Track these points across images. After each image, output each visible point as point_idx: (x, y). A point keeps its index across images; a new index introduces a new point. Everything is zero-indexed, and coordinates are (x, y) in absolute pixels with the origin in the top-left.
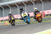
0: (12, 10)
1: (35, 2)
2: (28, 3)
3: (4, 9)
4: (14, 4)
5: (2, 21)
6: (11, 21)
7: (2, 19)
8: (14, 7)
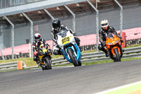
0: (37, 27)
1: (101, 6)
2: (81, 8)
3: (13, 25)
4: (43, 12)
5: (9, 57)
6: (41, 57)
7: (8, 52)
8: (43, 18)
